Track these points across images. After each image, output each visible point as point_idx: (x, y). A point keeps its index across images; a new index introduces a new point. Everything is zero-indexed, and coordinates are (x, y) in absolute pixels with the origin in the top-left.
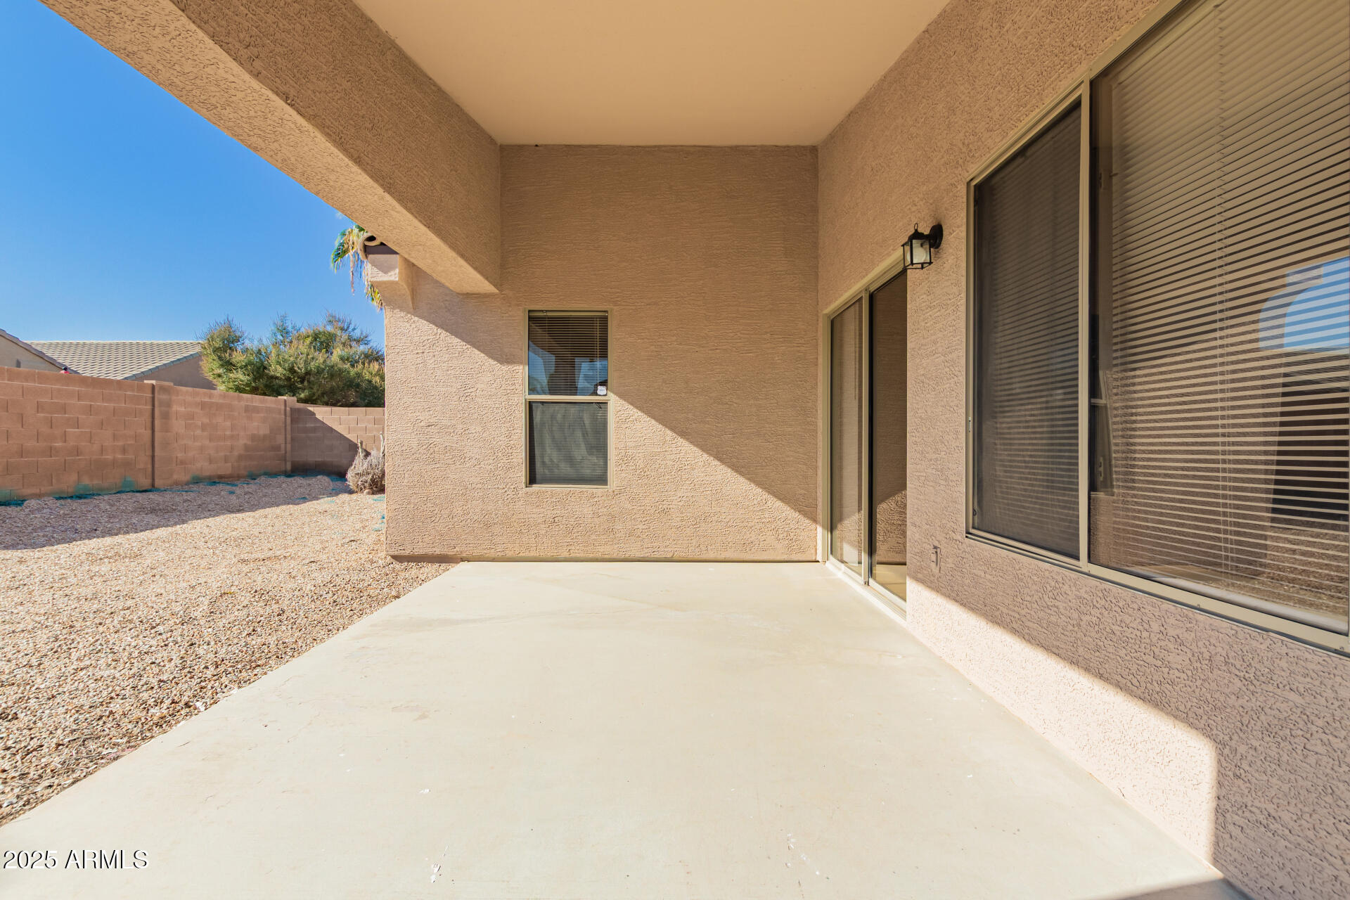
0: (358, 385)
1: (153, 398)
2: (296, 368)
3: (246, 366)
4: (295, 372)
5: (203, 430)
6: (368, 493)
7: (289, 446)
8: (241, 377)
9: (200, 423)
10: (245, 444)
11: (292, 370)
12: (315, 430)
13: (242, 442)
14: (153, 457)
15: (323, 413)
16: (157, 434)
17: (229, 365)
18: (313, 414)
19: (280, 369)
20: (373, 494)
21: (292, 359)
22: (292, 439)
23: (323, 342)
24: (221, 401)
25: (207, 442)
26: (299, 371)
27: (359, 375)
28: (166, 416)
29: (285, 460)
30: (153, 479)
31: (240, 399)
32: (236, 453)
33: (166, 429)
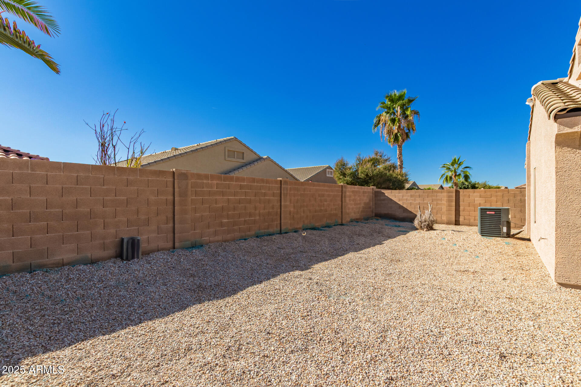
0: (391, 180)
1: (342, 190)
2: (369, 174)
3: (350, 174)
4: (368, 175)
5: (353, 201)
6: (426, 231)
7: (374, 206)
8: (348, 178)
9: (352, 199)
10: (363, 206)
11: (367, 175)
12: (384, 200)
13: (362, 205)
14: (342, 212)
15: (388, 193)
16: (343, 203)
17: (344, 175)
18: (384, 193)
19: (363, 175)
20: (428, 231)
21: (367, 171)
22: (375, 203)
23: (375, 162)
24: (357, 190)
25: (354, 206)
26: (370, 175)
27: (391, 175)
28: (345, 197)
29: (373, 212)
30: (342, 220)
31: (362, 189)
32: (361, 210)
33: (345, 202)
